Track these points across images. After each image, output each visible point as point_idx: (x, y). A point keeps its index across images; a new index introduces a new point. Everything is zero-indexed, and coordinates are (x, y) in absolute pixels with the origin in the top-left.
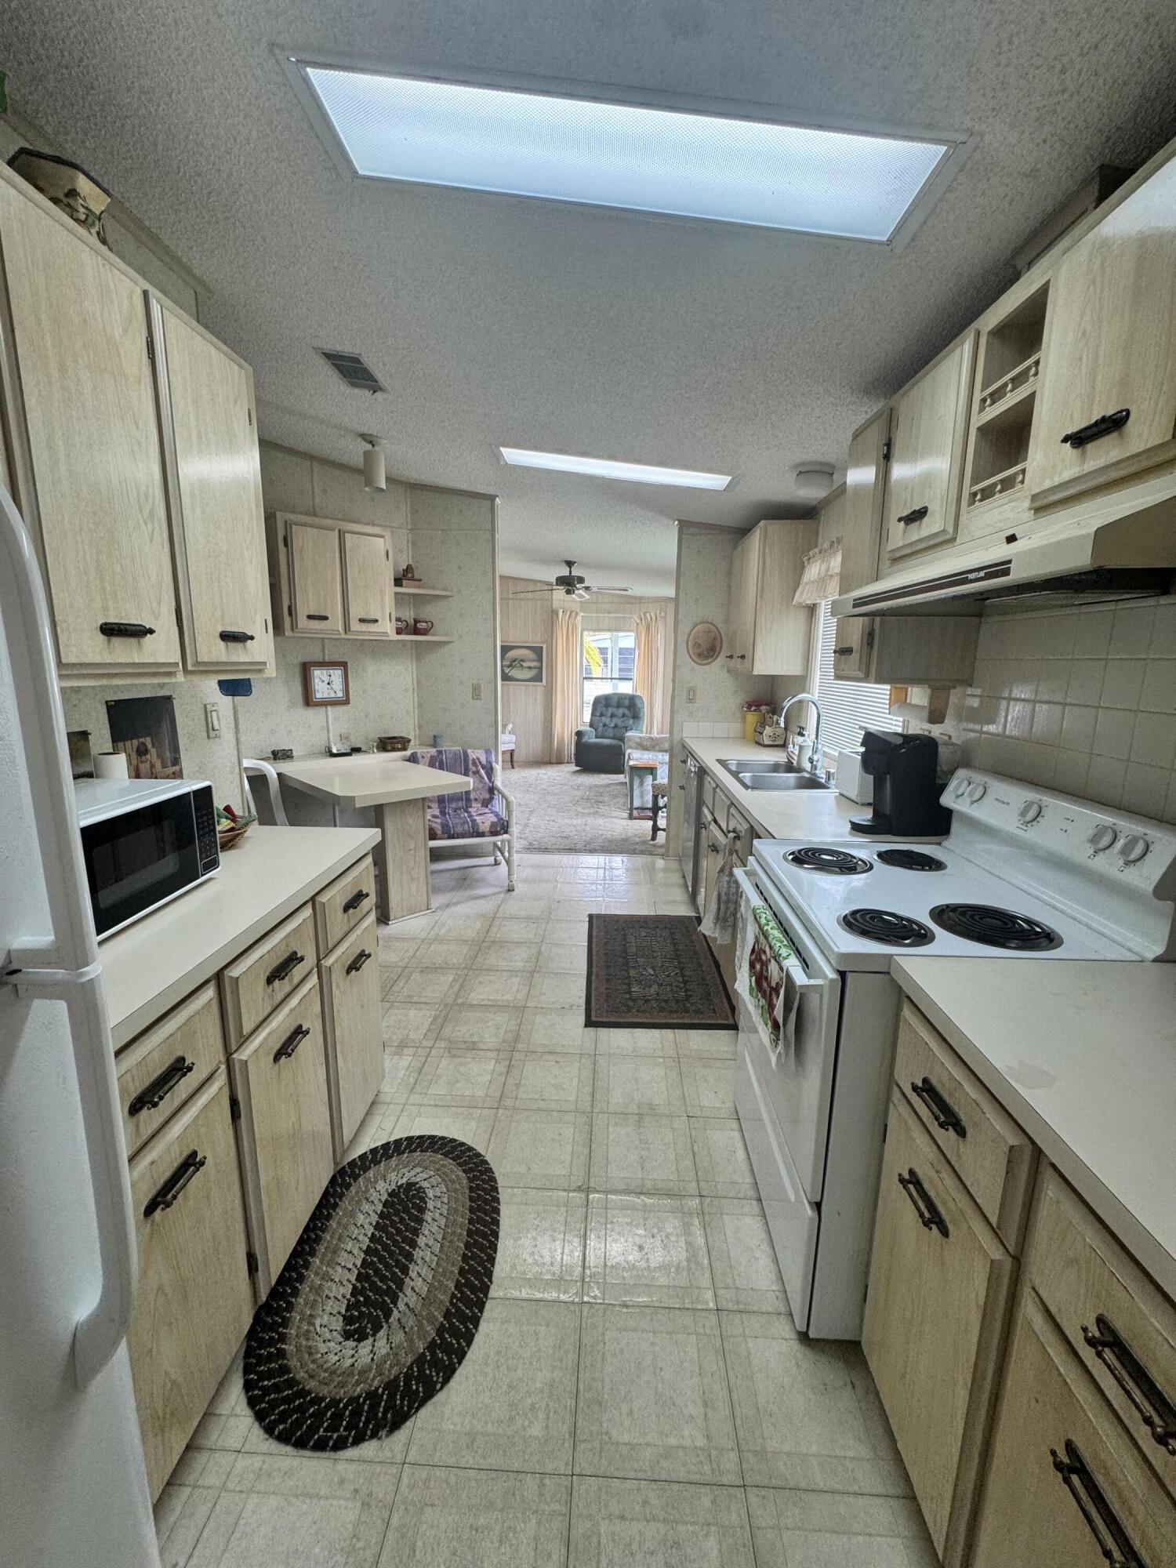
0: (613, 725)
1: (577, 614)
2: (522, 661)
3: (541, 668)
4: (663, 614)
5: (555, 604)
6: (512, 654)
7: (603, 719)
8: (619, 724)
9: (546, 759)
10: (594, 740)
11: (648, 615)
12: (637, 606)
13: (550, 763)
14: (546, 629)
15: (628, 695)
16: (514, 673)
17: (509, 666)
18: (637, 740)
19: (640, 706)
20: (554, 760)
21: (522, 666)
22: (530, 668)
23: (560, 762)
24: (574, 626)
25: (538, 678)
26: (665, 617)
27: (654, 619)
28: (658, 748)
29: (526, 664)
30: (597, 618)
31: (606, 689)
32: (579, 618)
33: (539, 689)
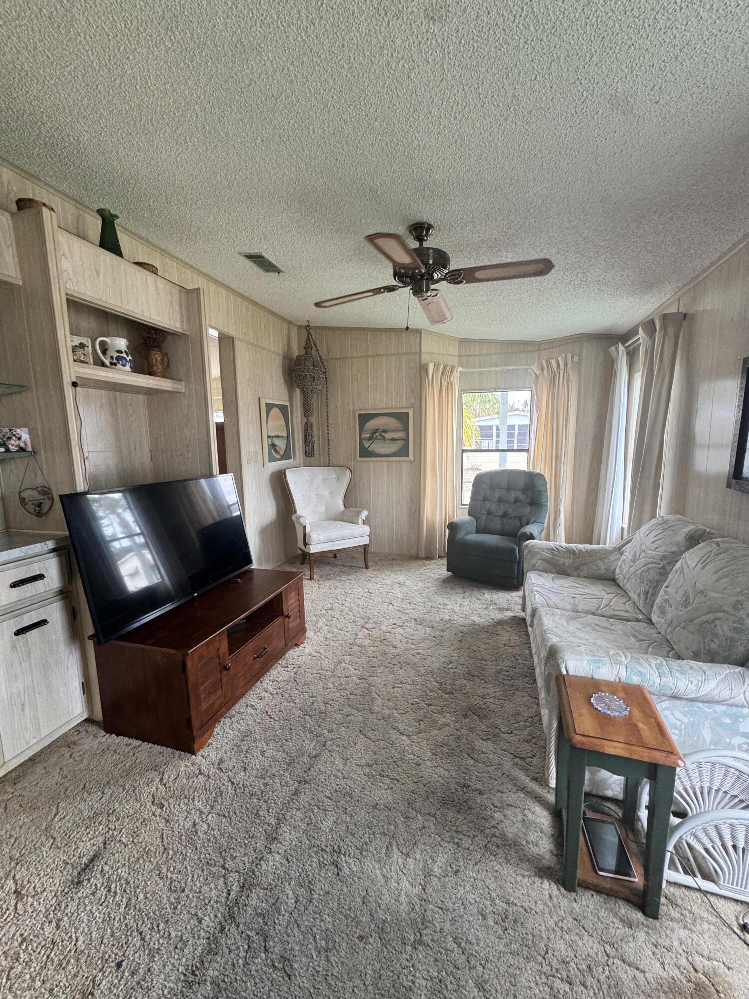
0: (500, 513)
1: (453, 368)
2: (384, 431)
3: (407, 440)
4: (576, 359)
5: (425, 358)
6: (372, 424)
7: (488, 505)
8: (510, 511)
9: (413, 552)
10: (474, 537)
11: (553, 361)
12: (537, 353)
13: (417, 558)
14: (413, 391)
15: (523, 472)
16: (376, 447)
17: (369, 439)
18: (547, 555)
19: (543, 488)
20: (423, 554)
21: (384, 437)
22: (394, 439)
23: (429, 558)
24: (450, 385)
25: (403, 452)
26: (579, 363)
27: (562, 366)
28: (585, 571)
29: (389, 435)
30: (481, 372)
31: (490, 463)
32: (456, 375)
33: (404, 465)
